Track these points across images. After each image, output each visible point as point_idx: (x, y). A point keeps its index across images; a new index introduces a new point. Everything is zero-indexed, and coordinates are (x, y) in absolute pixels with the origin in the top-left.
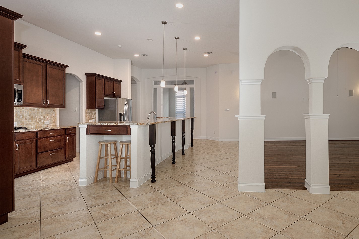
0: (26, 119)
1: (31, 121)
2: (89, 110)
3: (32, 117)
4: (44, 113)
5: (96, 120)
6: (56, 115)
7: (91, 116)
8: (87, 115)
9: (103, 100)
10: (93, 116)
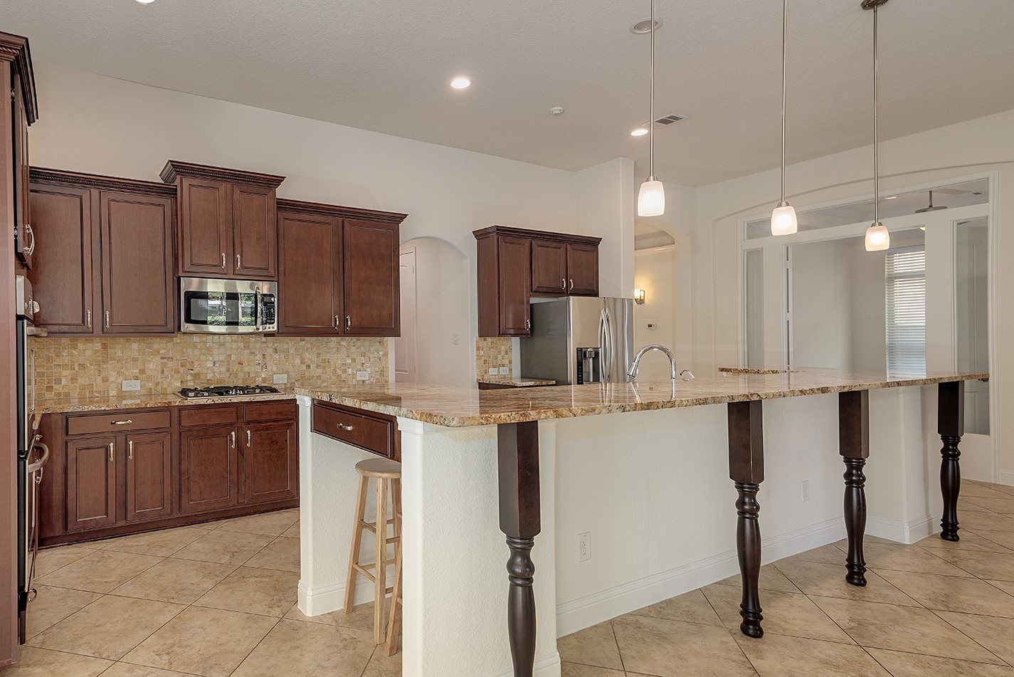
0: (308, 366)
1: (320, 370)
2: (489, 339)
3: (324, 361)
4: (353, 349)
5: (510, 370)
6: (386, 354)
7: (496, 358)
8: (482, 353)
9: (526, 307)
10: (500, 357)
